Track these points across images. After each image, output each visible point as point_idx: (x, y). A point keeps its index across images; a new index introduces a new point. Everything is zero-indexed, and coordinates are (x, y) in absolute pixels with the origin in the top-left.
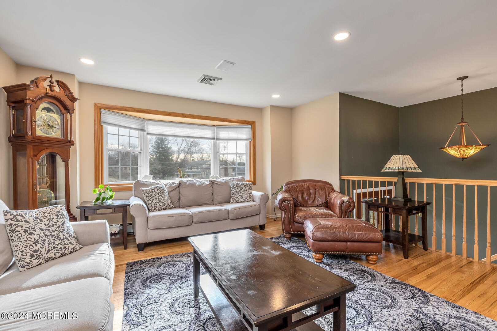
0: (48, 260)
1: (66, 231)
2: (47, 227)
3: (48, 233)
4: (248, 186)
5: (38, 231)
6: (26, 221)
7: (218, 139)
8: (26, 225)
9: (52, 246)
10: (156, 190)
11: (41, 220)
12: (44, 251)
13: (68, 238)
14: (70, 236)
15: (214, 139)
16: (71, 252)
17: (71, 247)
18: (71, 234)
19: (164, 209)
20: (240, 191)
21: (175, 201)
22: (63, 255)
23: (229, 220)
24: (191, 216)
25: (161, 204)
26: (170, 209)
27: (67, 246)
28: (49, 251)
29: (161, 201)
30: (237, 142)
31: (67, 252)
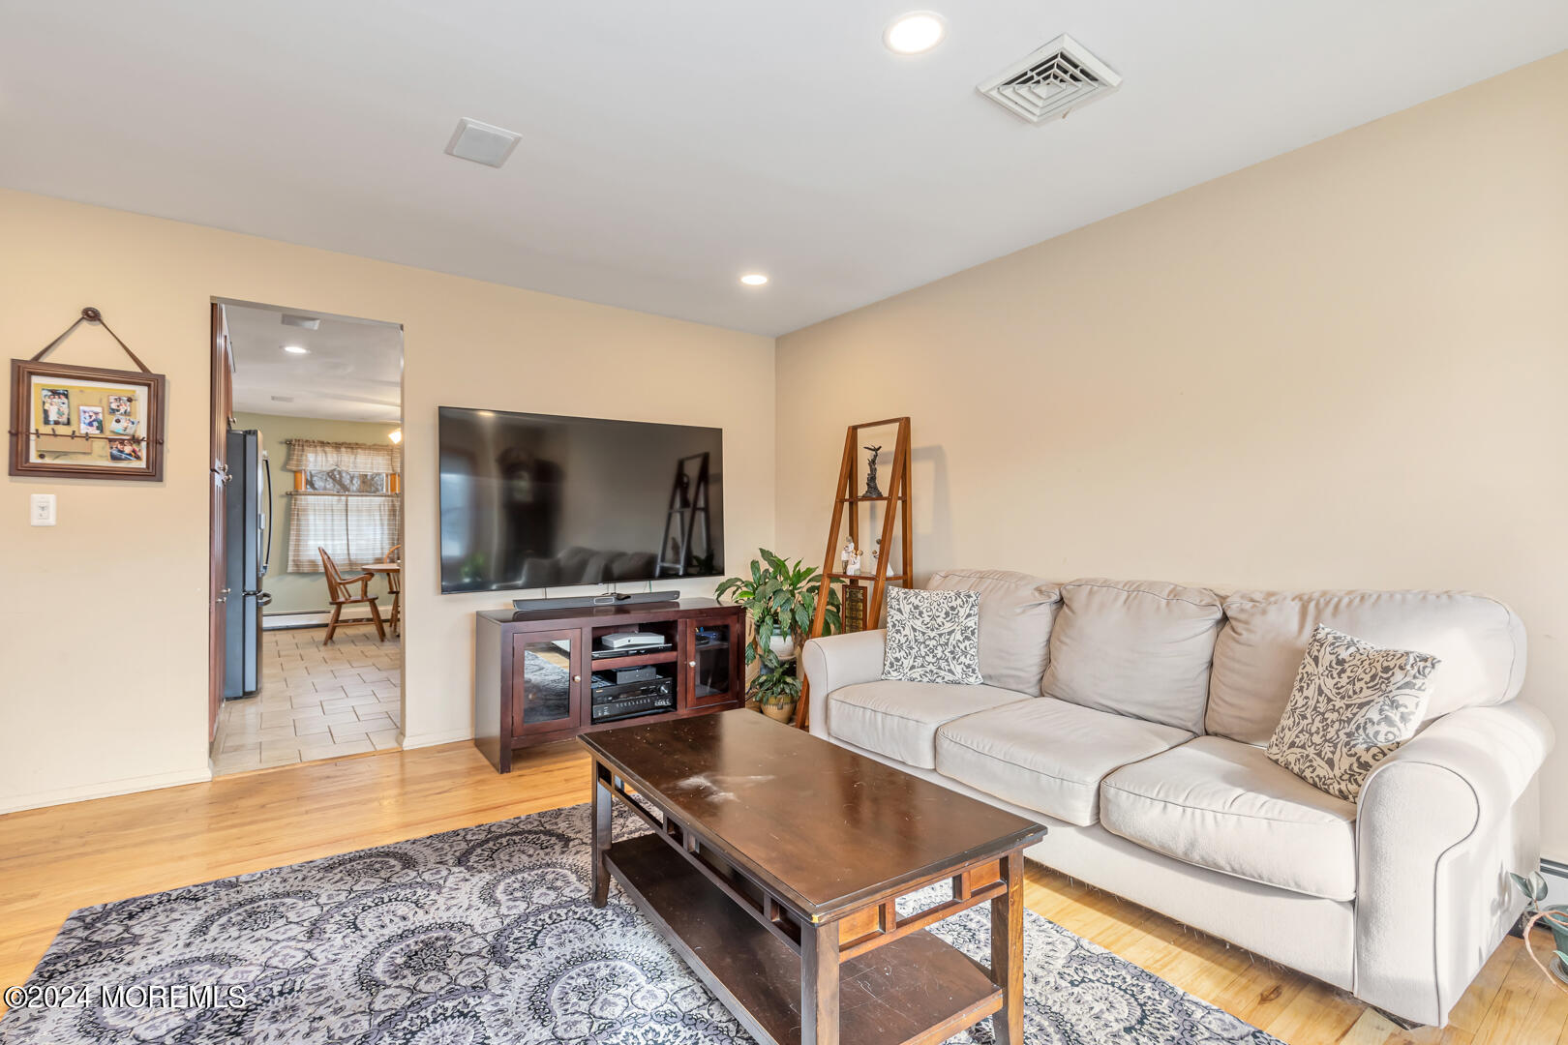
13: (1339, 746)
14: (1347, 744)
18: (1352, 743)
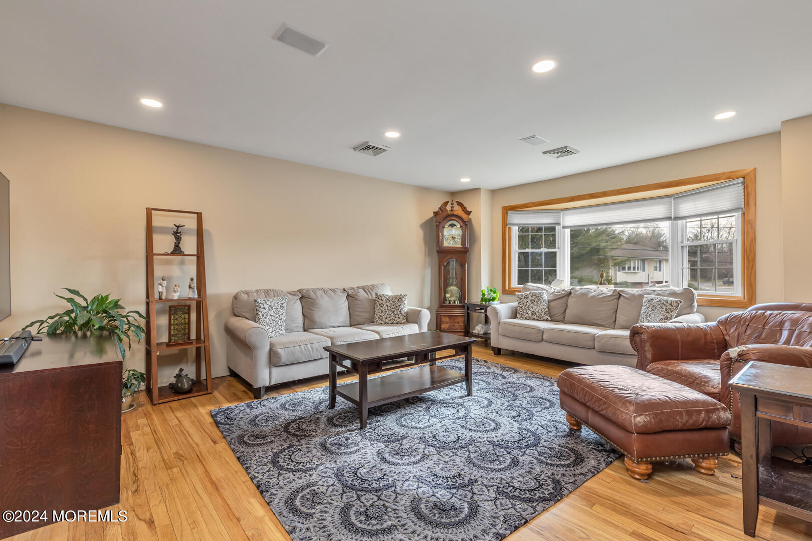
0: (385, 323)
1: (400, 310)
2: (390, 305)
3: (389, 308)
4: (667, 305)
5: (385, 306)
6: (382, 300)
7: (677, 218)
8: (381, 302)
9: (389, 316)
10: (530, 296)
11: (389, 301)
12: (384, 317)
15: (669, 218)
16: (397, 323)
17: (398, 320)
19: (534, 319)
20: (650, 313)
21: (558, 314)
22: (392, 323)
23: (594, 350)
24: (542, 332)
25: (530, 313)
26: (543, 320)
27: (396, 319)
28: (386, 318)
29: (531, 309)
30: (718, 218)
31: (395, 322)
